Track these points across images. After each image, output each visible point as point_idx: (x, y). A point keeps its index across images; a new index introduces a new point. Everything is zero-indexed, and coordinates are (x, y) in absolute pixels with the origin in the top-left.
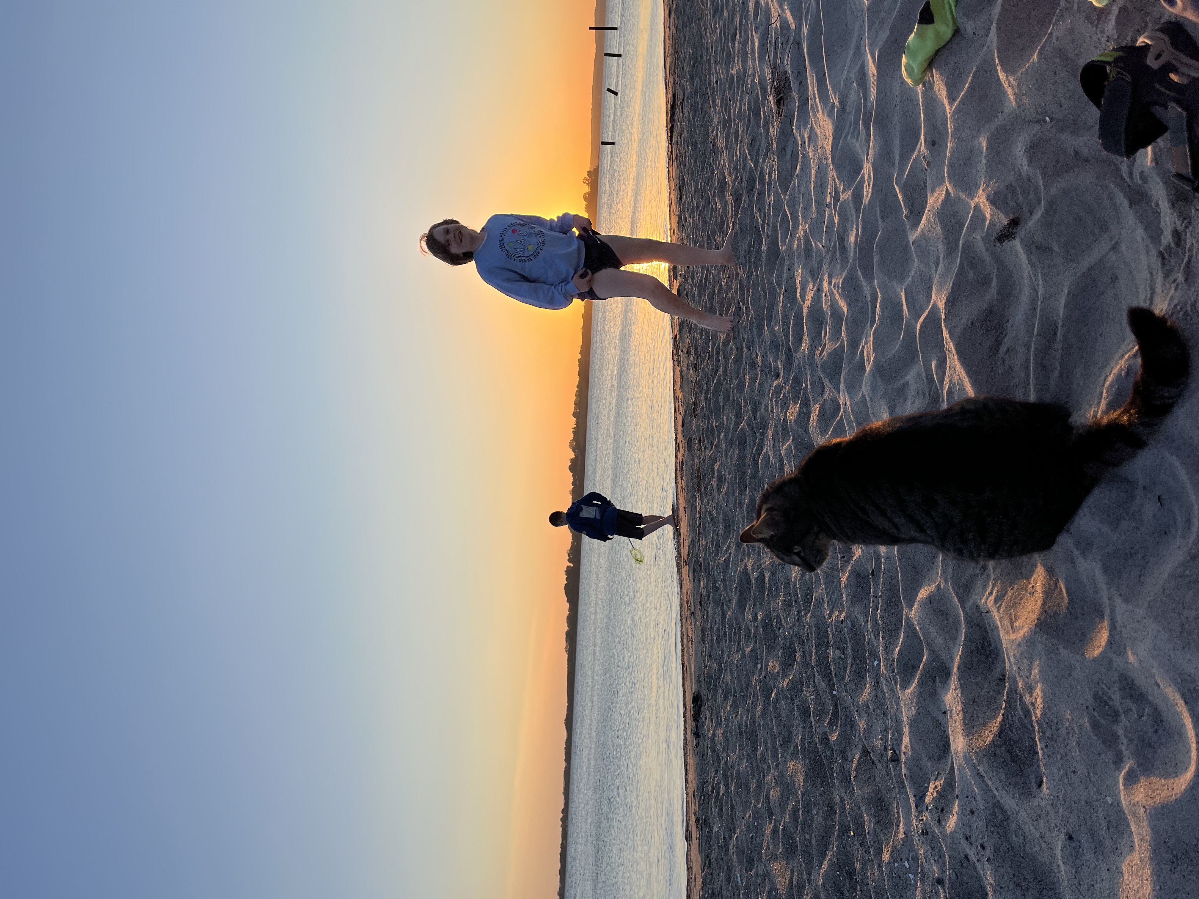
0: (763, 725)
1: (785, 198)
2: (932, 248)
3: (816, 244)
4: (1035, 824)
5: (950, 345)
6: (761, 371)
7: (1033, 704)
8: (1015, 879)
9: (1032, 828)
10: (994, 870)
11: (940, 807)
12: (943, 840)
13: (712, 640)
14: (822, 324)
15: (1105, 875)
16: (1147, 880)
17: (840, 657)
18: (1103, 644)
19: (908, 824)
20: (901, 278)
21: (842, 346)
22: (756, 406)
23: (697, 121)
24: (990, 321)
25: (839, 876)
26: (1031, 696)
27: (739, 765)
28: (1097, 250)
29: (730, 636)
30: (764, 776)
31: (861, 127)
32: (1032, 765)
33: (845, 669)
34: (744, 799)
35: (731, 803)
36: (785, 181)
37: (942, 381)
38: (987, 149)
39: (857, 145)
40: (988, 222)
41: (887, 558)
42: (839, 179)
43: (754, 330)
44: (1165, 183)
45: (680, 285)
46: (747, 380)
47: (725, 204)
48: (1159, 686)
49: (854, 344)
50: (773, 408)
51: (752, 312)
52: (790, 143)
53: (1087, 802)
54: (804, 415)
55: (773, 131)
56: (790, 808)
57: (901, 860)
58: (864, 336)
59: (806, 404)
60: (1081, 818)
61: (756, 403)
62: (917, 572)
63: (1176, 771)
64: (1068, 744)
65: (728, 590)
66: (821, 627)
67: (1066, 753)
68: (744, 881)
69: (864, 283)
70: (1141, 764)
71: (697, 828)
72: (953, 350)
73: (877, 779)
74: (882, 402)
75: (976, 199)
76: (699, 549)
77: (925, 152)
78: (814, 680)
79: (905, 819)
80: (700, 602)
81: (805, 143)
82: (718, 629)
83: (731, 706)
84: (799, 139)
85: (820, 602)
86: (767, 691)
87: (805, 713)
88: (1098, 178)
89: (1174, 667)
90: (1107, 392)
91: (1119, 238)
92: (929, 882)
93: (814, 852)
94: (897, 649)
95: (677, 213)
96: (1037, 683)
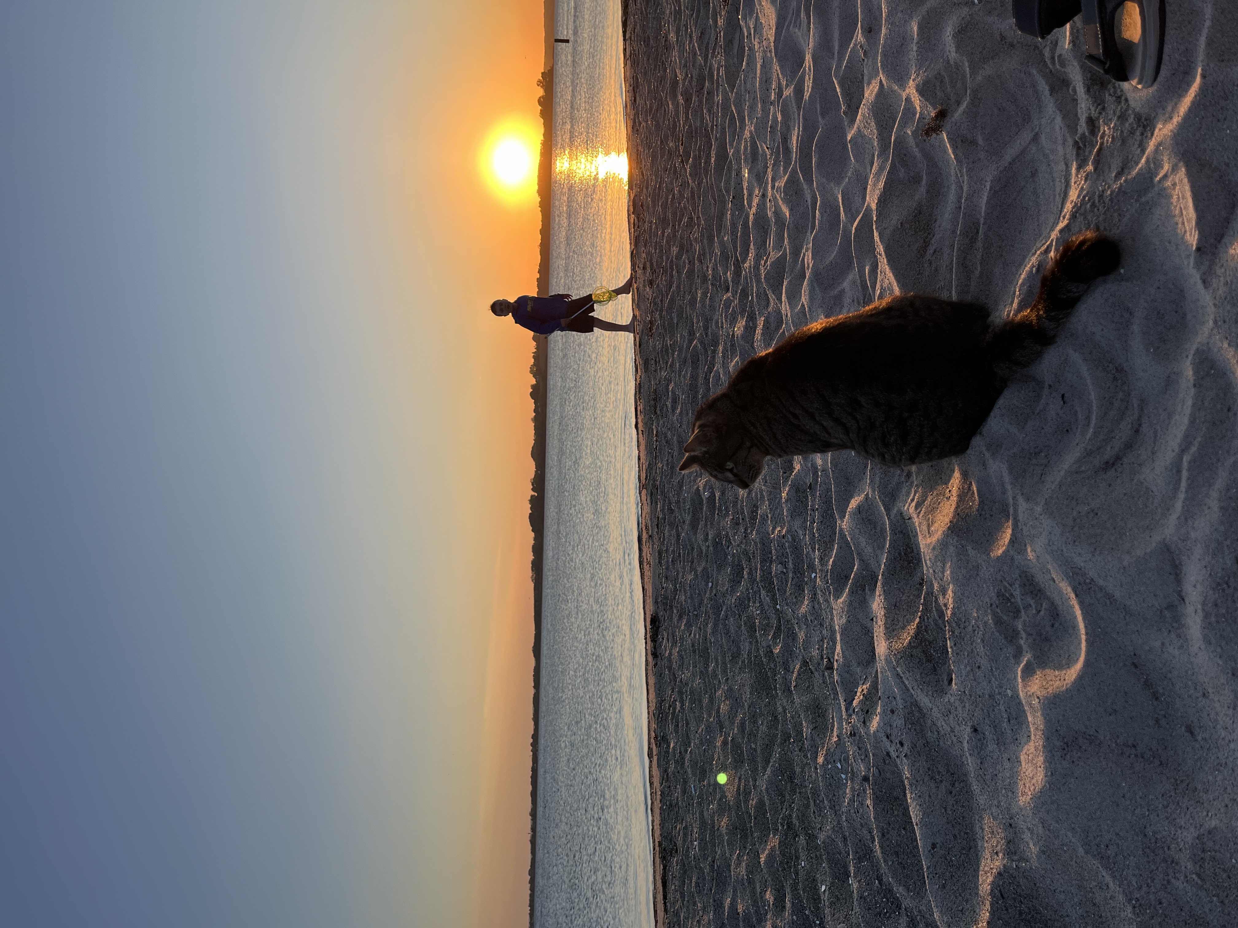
0: (714, 642)
1: (732, 96)
2: (867, 145)
3: (761, 146)
4: (946, 718)
5: (880, 248)
6: (712, 284)
7: (945, 605)
8: (930, 773)
9: (943, 723)
10: (911, 765)
11: (865, 710)
12: (867, 739)
13: (668, 561)
14: (767, 232)
15: (1007, 765)
16: (1040, 767)
17: (782, 572)
18: (1006, 543)
19: (840, 728)
20: (838, 181)
21: (784, 255)
22: (708, 323)
23: (650, 13)
24: (919, 221)
25: (781, 781)
26: (944, 598)
27: (693, 682)
28: (1019, 141)
29: (684, 557)
30: (715, 691)
31: (803, 14)
32: (945, 664)
33: (787, 582)
34: (697, 715)
35: (686, 719)
36: (732, 76)
37: (874, 288)
38: (918, 35)
39: (798, 33)
40: (918, 116)
41: (823, 471)
42: (782, 74)
43: (705, 241)
44: (1081, 67)
45: (636, 196)
46: (699, 295)
47: (677, 106)
48: (1054, 581)
49: (796, 252)
50: (723, 323)
51: (703, 222)
52: (737, 35)
53: (990, 696)
54: (750, 329)
55: (720, 22)
56: (738, 721)
57: (834, 761)
58: (805, 243)
59: (752, 318)
60: (985, 711)
61: (707, 319)
62: (849, 483)
63: (1069, 663)
64: (974, 641)
65: (682, 511)
66: (765, 541)
67: (972, 650)
68: (698, 791)
69: (805, 187)
70: (1038, 657)
71: (656, 745)
72: (883, 253)
73: (815, 688)
74: (820, 310)
75: (907, 91)
76: (656, 473)
77: (862, 39)
78: (760, 595)
79: (838, 723)
80: (657, 525)
81: (750, 34)
82: (673, 551)
83: (685, 625)
84: (745, 30)
85: (764, 519)
86: (717, 608)
87: (752, 628)
88: (1021, 64)
89: (1067, 561)
90: (1019, 291)
91: (1040, 128)
92: (858, 780)
93: (759, 759)
94: (831, 560)
95: (632, 117)
96: (949, 585)
